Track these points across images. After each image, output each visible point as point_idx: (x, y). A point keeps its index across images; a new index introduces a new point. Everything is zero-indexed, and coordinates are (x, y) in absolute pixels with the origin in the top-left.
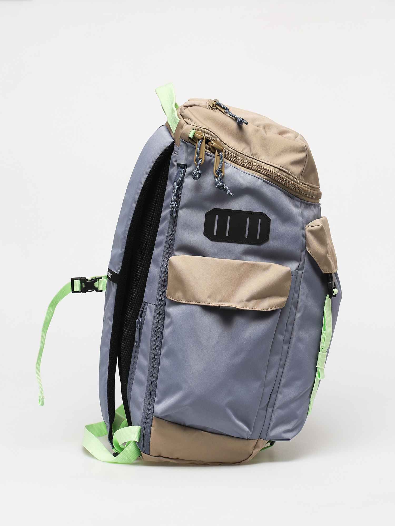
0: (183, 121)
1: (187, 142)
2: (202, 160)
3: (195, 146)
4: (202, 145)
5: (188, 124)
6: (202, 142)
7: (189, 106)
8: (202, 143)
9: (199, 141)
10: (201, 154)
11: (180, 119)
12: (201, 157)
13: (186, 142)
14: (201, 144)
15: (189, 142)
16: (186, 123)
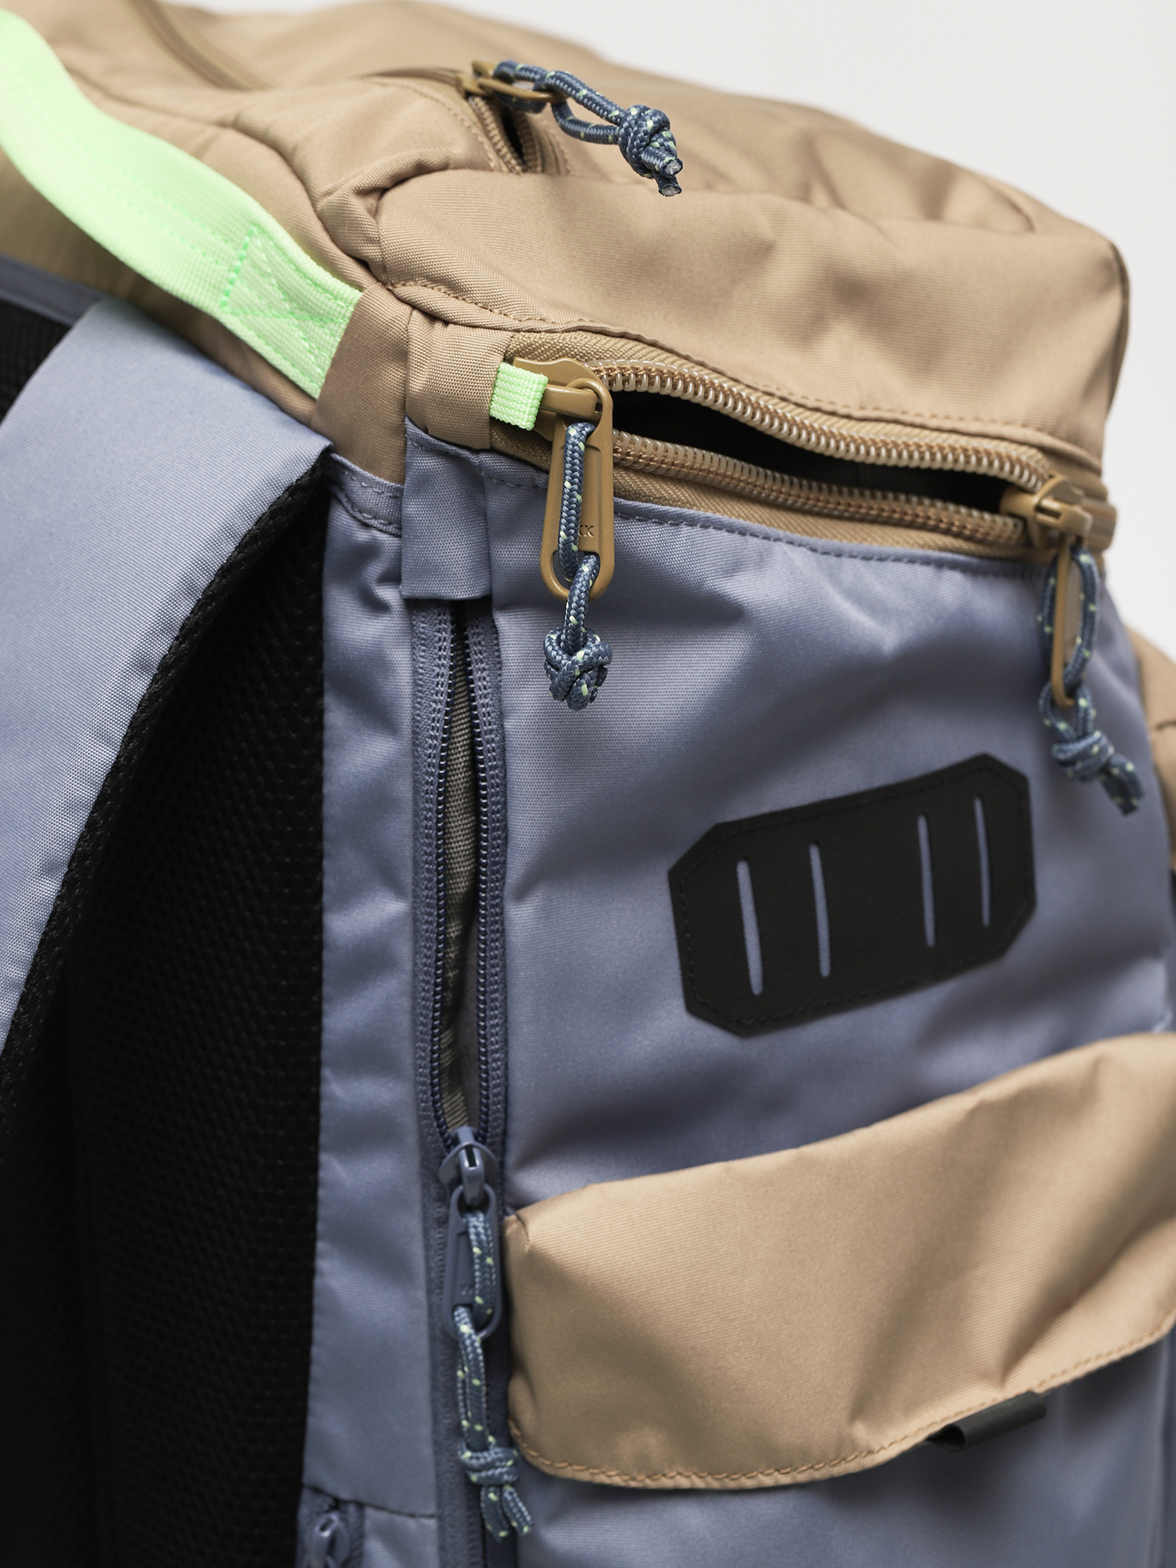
0: (387, 308)
1: (477, 452)
2: (598, 563)
3: (538, 469)
4: (593, 454)
5: (432, 317)
6: (589, 434)
7: (387, 184)
8: (593, 441)
9: (573, 431)
10: (592, 519)
11: (360, 288)
12: (591, 541)
13: (466, 454)
14: (587, 446)
15: (492, 450)
16: (416, 313)
